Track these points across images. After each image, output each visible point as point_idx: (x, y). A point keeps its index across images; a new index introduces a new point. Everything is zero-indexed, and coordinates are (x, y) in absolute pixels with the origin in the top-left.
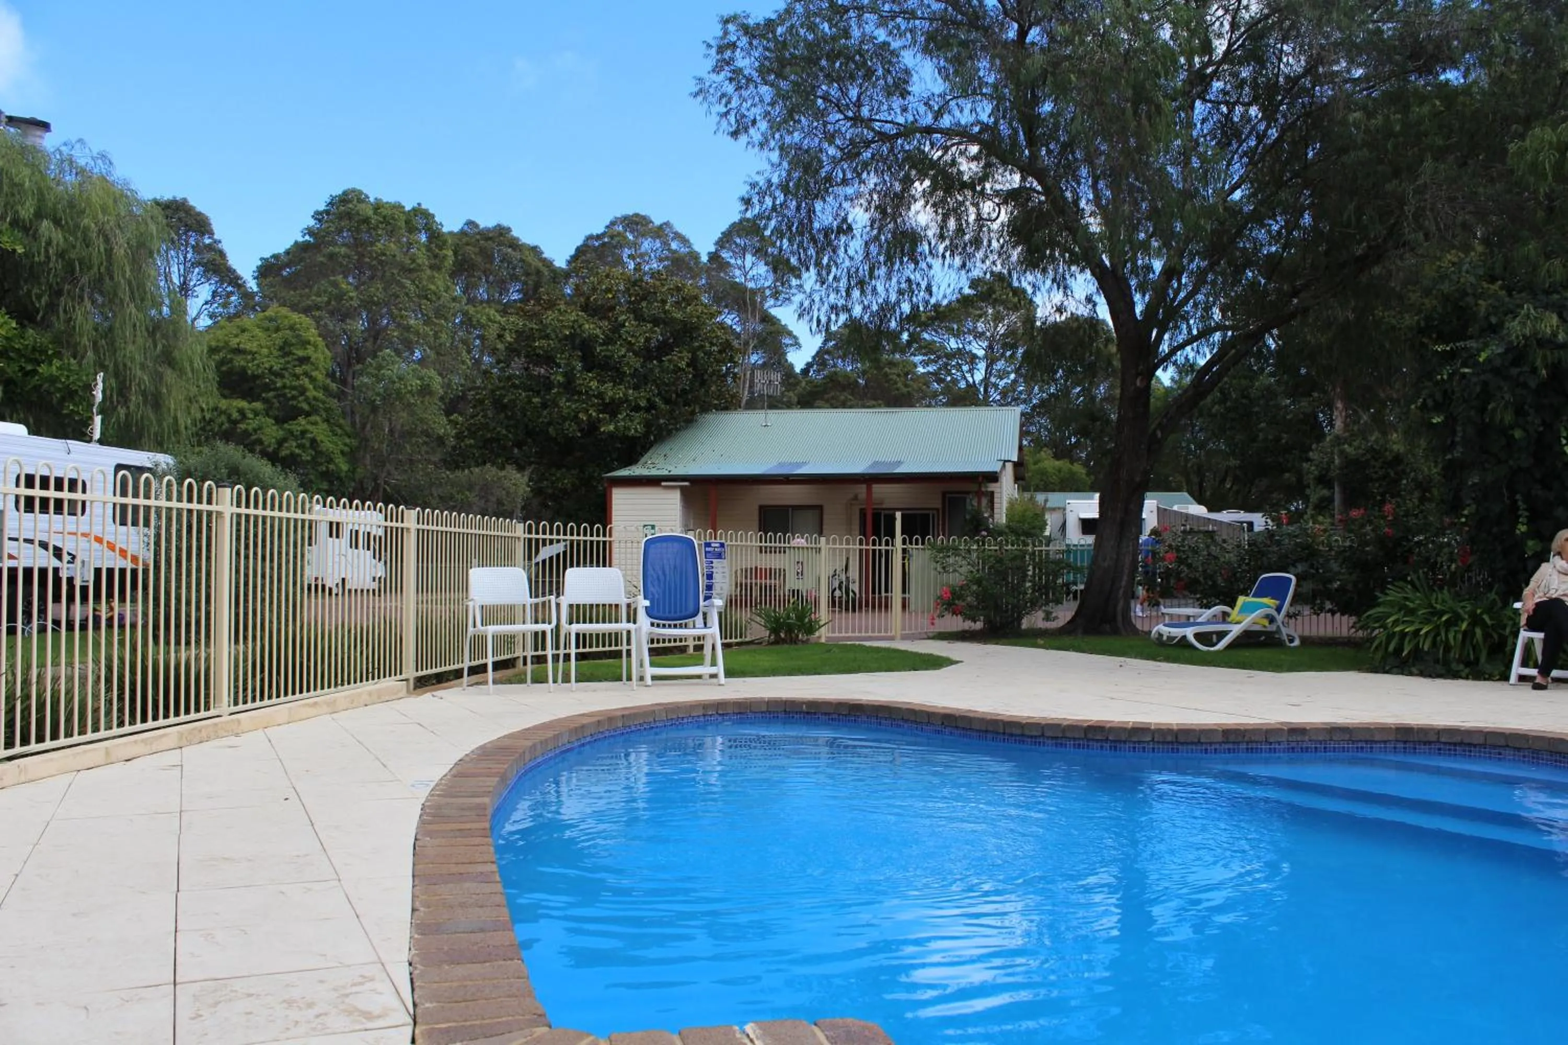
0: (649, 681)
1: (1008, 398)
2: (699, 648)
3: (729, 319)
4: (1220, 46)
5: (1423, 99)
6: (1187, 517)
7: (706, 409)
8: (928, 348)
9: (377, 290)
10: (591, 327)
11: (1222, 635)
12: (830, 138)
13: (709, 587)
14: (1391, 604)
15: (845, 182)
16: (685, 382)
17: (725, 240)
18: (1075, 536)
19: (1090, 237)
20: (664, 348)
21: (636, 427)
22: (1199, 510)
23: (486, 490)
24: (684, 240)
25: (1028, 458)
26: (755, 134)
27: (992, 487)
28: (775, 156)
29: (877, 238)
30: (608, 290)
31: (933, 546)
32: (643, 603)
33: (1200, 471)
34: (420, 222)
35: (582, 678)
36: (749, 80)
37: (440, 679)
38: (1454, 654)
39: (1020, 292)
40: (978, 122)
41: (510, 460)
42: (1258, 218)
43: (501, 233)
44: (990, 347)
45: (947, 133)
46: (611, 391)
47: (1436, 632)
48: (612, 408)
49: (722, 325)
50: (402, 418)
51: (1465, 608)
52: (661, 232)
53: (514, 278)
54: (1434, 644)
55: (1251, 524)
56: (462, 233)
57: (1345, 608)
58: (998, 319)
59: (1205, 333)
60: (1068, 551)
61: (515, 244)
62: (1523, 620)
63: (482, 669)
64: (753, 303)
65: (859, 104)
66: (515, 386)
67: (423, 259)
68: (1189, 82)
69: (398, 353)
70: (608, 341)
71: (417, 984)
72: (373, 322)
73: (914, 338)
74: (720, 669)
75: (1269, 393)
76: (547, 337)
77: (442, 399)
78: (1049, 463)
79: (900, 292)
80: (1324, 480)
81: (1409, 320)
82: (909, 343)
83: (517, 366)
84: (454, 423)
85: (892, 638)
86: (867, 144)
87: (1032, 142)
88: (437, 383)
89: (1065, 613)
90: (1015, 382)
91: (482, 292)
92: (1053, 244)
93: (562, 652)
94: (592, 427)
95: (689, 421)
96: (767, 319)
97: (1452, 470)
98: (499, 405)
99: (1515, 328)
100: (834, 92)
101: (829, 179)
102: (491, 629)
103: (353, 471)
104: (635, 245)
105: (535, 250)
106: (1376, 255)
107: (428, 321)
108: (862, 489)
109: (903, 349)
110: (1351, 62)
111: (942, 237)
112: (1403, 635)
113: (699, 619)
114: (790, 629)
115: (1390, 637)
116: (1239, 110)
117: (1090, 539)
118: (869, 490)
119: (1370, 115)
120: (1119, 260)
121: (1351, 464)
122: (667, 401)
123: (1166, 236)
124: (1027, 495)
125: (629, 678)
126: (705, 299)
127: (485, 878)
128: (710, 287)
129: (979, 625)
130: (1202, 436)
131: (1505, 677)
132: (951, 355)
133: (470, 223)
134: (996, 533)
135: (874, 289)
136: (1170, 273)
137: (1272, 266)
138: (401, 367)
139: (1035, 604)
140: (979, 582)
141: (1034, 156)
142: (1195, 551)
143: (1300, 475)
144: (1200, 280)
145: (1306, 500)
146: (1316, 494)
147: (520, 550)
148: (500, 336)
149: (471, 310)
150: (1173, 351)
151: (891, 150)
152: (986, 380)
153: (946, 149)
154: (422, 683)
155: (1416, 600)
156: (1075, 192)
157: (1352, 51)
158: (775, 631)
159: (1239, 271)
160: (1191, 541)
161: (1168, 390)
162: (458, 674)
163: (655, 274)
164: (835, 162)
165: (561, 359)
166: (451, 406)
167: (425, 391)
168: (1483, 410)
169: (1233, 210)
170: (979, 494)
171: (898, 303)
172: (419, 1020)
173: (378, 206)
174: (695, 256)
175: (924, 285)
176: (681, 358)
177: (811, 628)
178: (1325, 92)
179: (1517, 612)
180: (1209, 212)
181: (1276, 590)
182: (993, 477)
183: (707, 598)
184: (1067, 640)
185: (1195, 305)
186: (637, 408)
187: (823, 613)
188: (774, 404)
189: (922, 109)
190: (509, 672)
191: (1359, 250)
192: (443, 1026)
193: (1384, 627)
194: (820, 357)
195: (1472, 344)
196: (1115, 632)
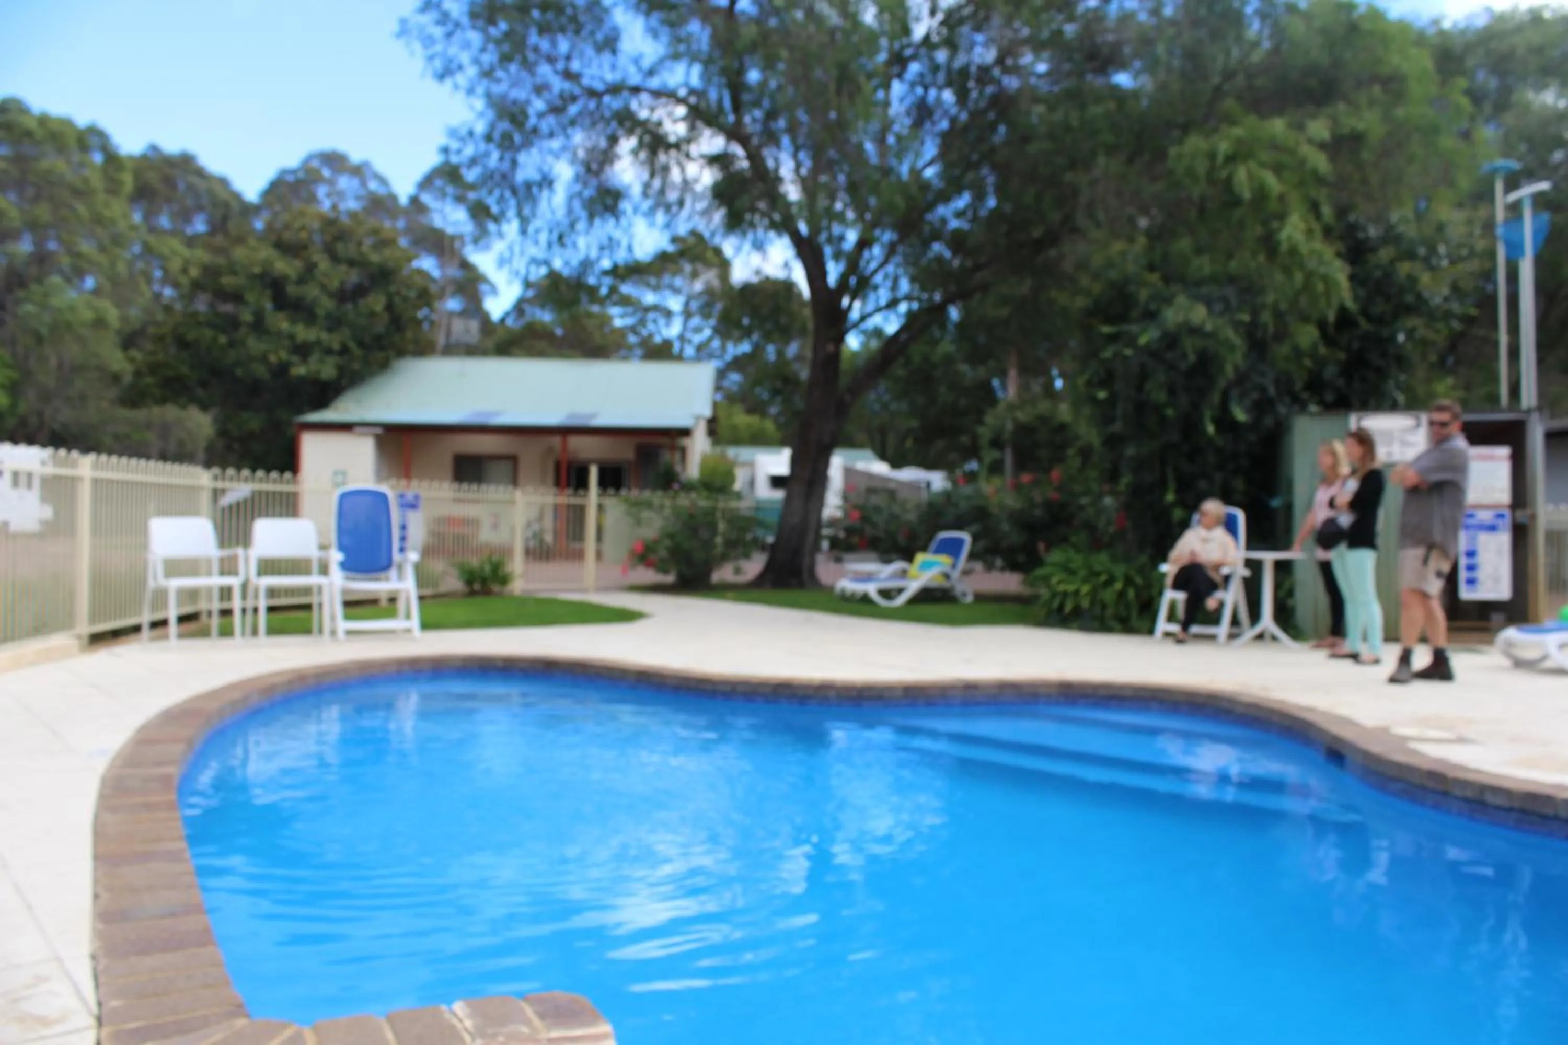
0: (341, 634)
1: (703, 353)
2: (393, 600)
3: (427, 264)
4: (919, 31)
5: (1098, 99)
6: (870, 476)
7: (401, 353)
8: (626, 301)
9: (43, 212)
10: (284, 266)
11: (900, 591)
12: (540, 89)
13: (403, 539)
14: (1055, 564)
15: (551, 135)
16: (380, 326)
17: (426, 183)
18: (765, 492)
19: (788, 205)
20: (360, 291)
21: (328, 370)
22: (880, 468)
23: (165, 430)
24: (383, 181)
25: (722, 414)
26: (461, 79)
27: (685, 442)
28: (479, 104)
29: (580, 194)
30: (303, 228)
31: (626, 501)
32: (336, 556)
33: (883, 431)
34: (94, 141)
35: (273, 631)
36: (457, 25)
37: (116, 635)
38: (1110, 612)
39: (718, 252)
40: (686, 84)
41: (194, 400)
42: (944, 197)
43: (186, 162)
44: (687, 304)
45: (657, 94)
46: (304, 333)
47: (1094, 593)
48: (303, 350)
49: (421, 272)
50: (72, 351)
51: (1119, 570)
52: (359, 171)
53: (200, 208)
54: (1093, 603)
55: (928, 485)
56: (144, 158)
57: (1013, 566)
58: (695, 275)
59: (892, 304)
60: (757, 509)
61: (201, 173)
62: (1169, 581)
63: (163, 623)
64: (452, 248)
65: (568, 58)
66: (199, 324)
67: (97, 181)
68: (889, 63)
69: (68, 280)
70: (301, 281)
71: (102, 979)
72: (39, 243)
73: (613, 290)
74: (415, 622)
75: (949, 360)
76: (234, 273)
77: (119, 332)
78: (742, 419)
79: (602, 248)
80: (996, 443)
81: (1080, 302)
82: (609, 296)
83: (201, 305)
84: (132, 360)
85: (584, 590)
86: (574, 99)
87: (737, 107)
88: (112, 314)
89: (754, 566)
90: (710, 340)
91: (164, 221)
92: (753, 210)
93: (250, 604)
94: (282, 370)
95: (384, 366)
96: (466, 265)
97: (1113, 442)
98: (182, 343)
99: (1172, 316)
100: (545, 45)
101: (535, 130)
102: (175, 583)
103: (14, 405)
104: (331, 182)
105: (224, 182)
106: (1052, 238)
107: (102, 249)
108: (556, 441)
109: (602, 301)
110: (1038, 57)
111: (645, 194)
112: (1065, 594)
113: (393, 573)
114: (484, 581)
115: (1054, 595)
116: (933, 93)
117: (779, 495)
118: (564, 444)
119: (1052, 108)
120: (815, 230)
121: (1023, 430)
122: (361, 344)
123: (861, 208)
124: (718, 449)
125: (321, 631)
126: (403, 242)
127: (174, 856)
128: (408, 230)
129: (670, 578)
130: (886, 398)
131: (1150, 631)
132: (647, 309)
133: (154, 148)
134: (688, 487)
135: (575, 245)
136: (864, 244)
137: (957, 242)
138: (71, 295)
139: (724, 558)
140: (671, 536)
141: (739, 122)
142: (877, 509)
143: (975, 439)
144: (891, 250)
145: (980, 460)
146: (990, 455)
147: (205, 499)
148: (185, 271)
149: (152, 240)
150: (863, 318)
151: (598, 106)
152: (682, 338)
153: (652, 109)
154: (98, 639)
155: (1077, 560)
156: (777, 160)
157: (1038, 46)
158: (469, 582)
159: (926, 244)
160: (876, 500)
161: (855, 354)
162: (136, 629)
163: (353, 215)
164: (541, 115)
165: (251, 297)
166: (129, 341)
167: (99, 323)
168: (1140, 388)
169: (925, 186)
170: (673, 448)
171: (599, 259)
172: (104, 1021)
173: (44, 120)
174: (393, 198)
175: (624, 243)
176: (376, 302)
177: (504, 580)
178: (1012, 83)
179: (1163, 575)
180: (903, 188)
181: (952, 548)
182: (685, 432)
183: (402, 550)
184: (755, 593)
185: (886, 277)
186: (329, 351)
187: (517, 565)
188: (471, 351)
189: (632, 69)
190: (192, 626)
191: (1037, 232)
192: (132, 1025)
193: (1049, 586)
194: (519, 308)
195: (1134, 328)
196: (801, 585)
